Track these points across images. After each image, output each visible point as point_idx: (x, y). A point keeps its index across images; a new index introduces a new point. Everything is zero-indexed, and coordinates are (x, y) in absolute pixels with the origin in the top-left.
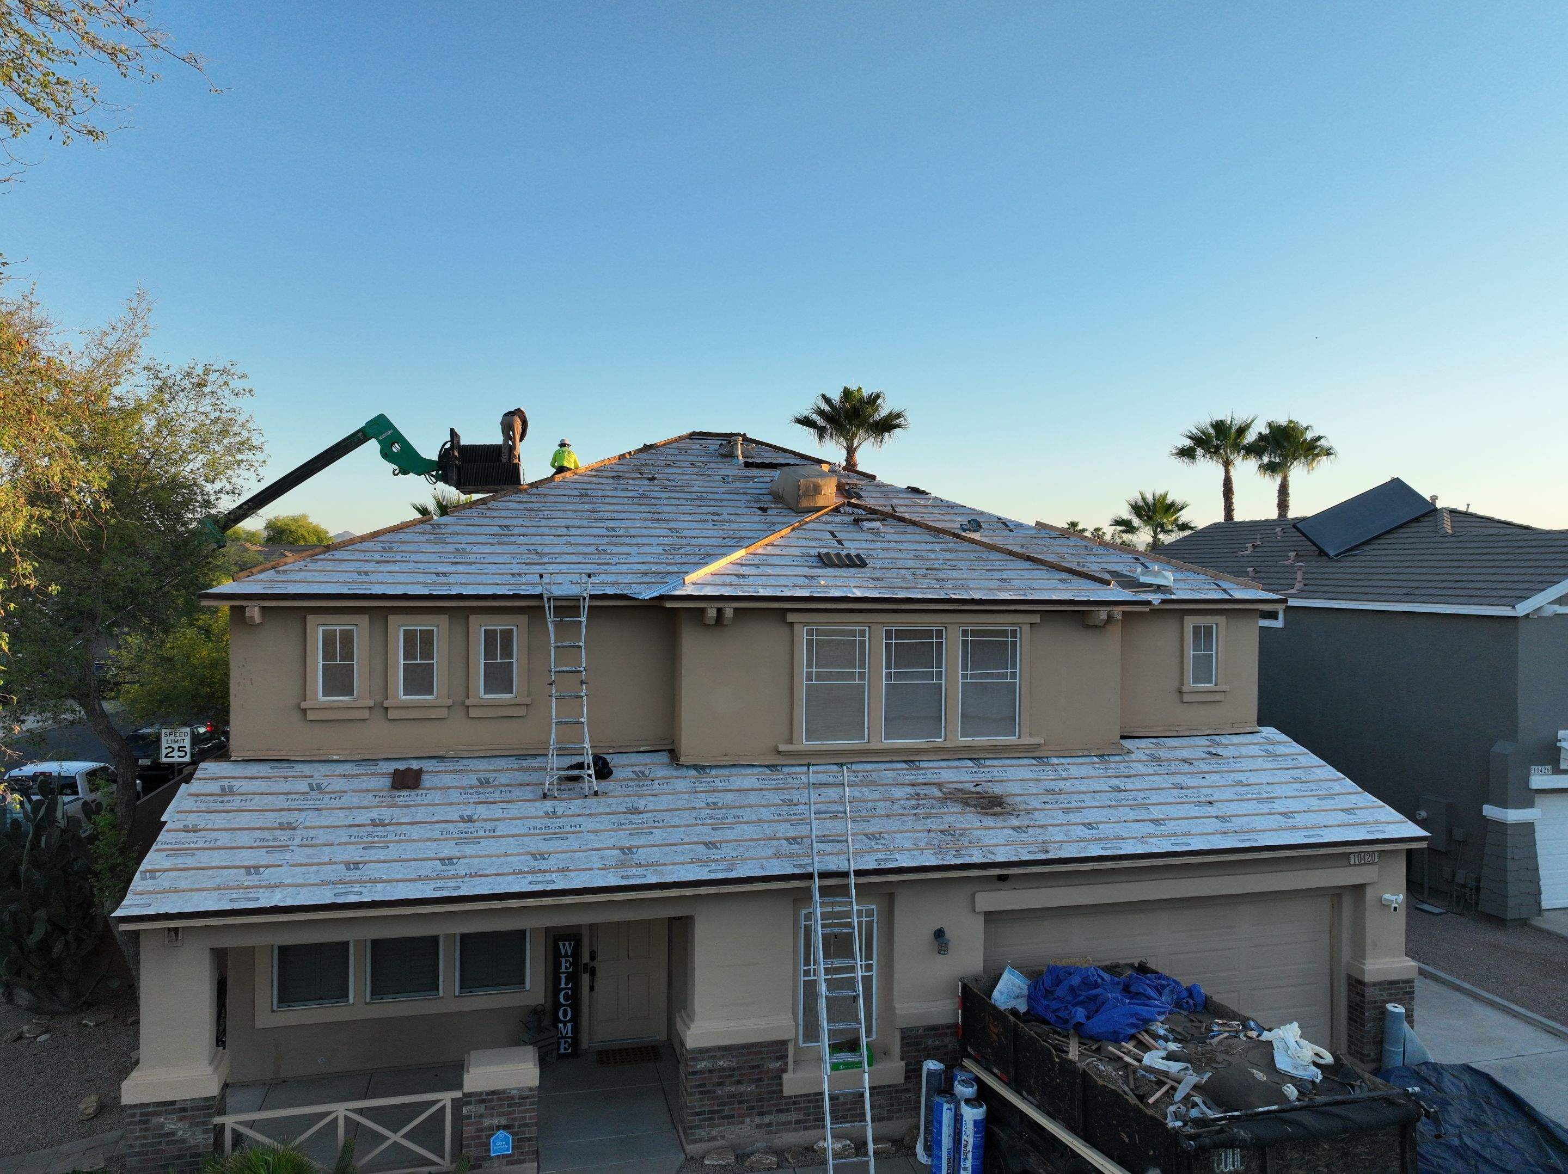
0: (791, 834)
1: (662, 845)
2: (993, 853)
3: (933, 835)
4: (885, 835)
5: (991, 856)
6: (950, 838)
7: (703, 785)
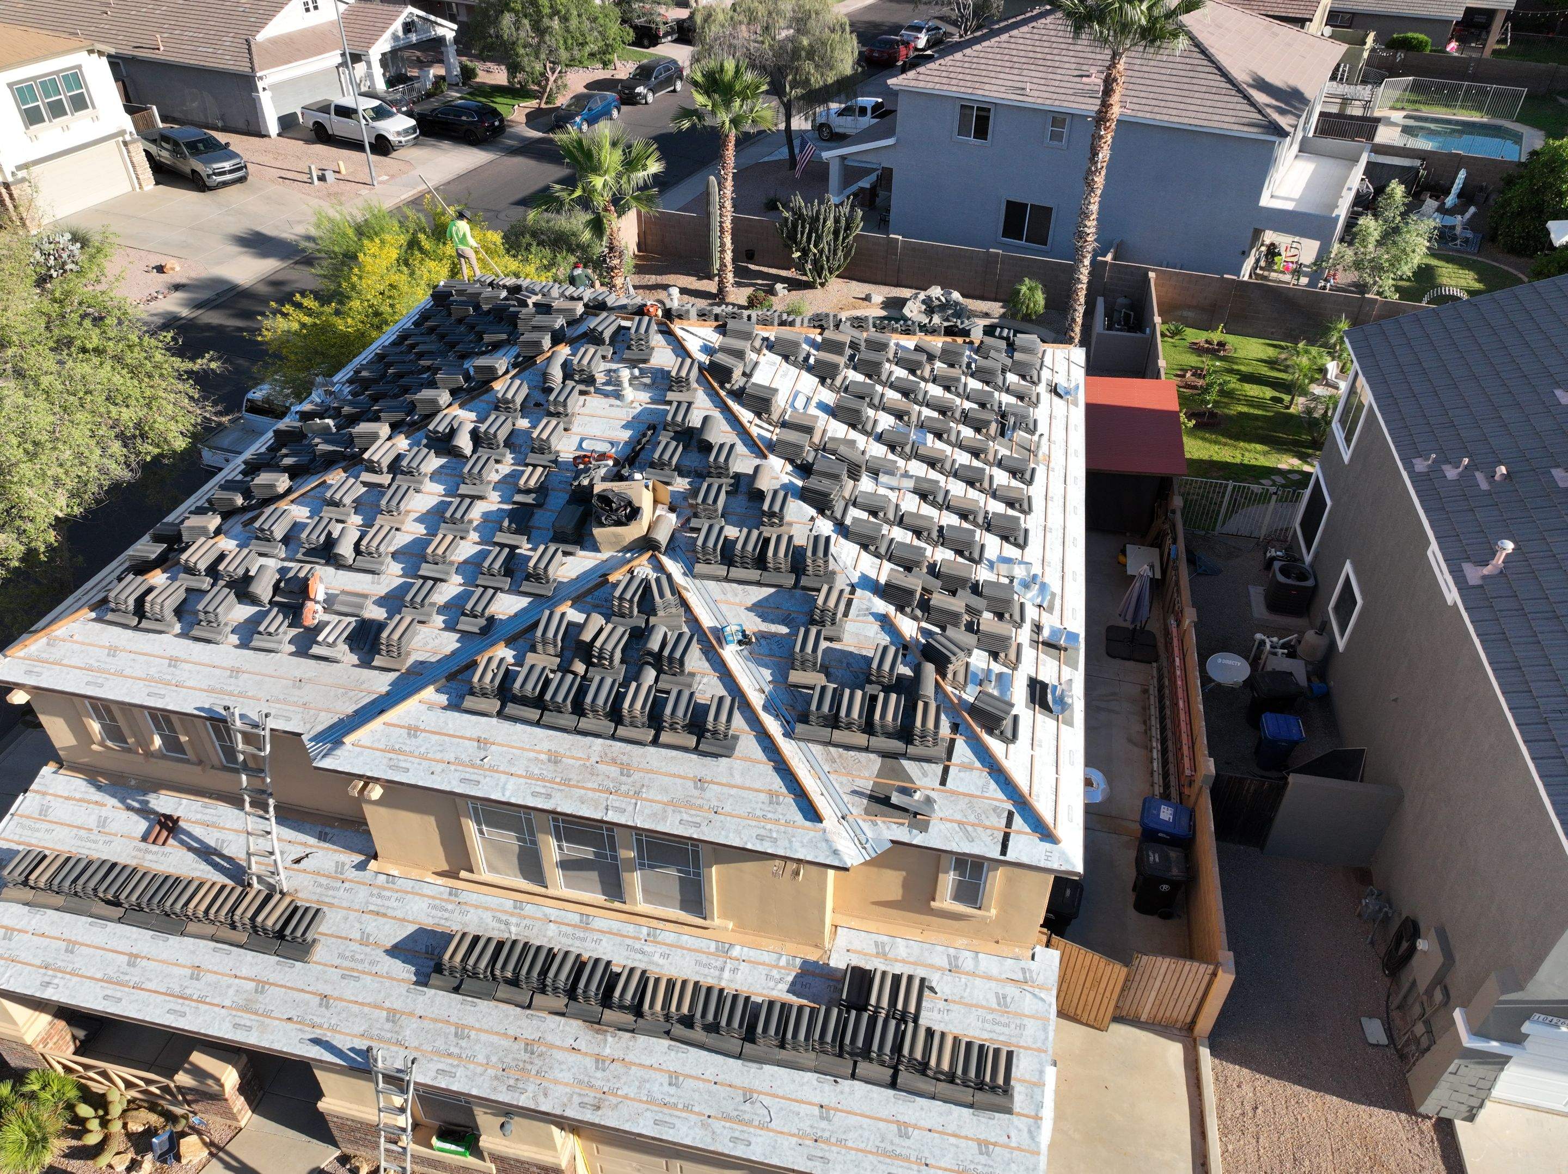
0: (397, 1005)
1: (289, 988)
2: (546, 1095)
3: (516, 1046)
4: (473, 1034)
5: (541, 1099)
6: (526, 1057)
7: (379, 901)
